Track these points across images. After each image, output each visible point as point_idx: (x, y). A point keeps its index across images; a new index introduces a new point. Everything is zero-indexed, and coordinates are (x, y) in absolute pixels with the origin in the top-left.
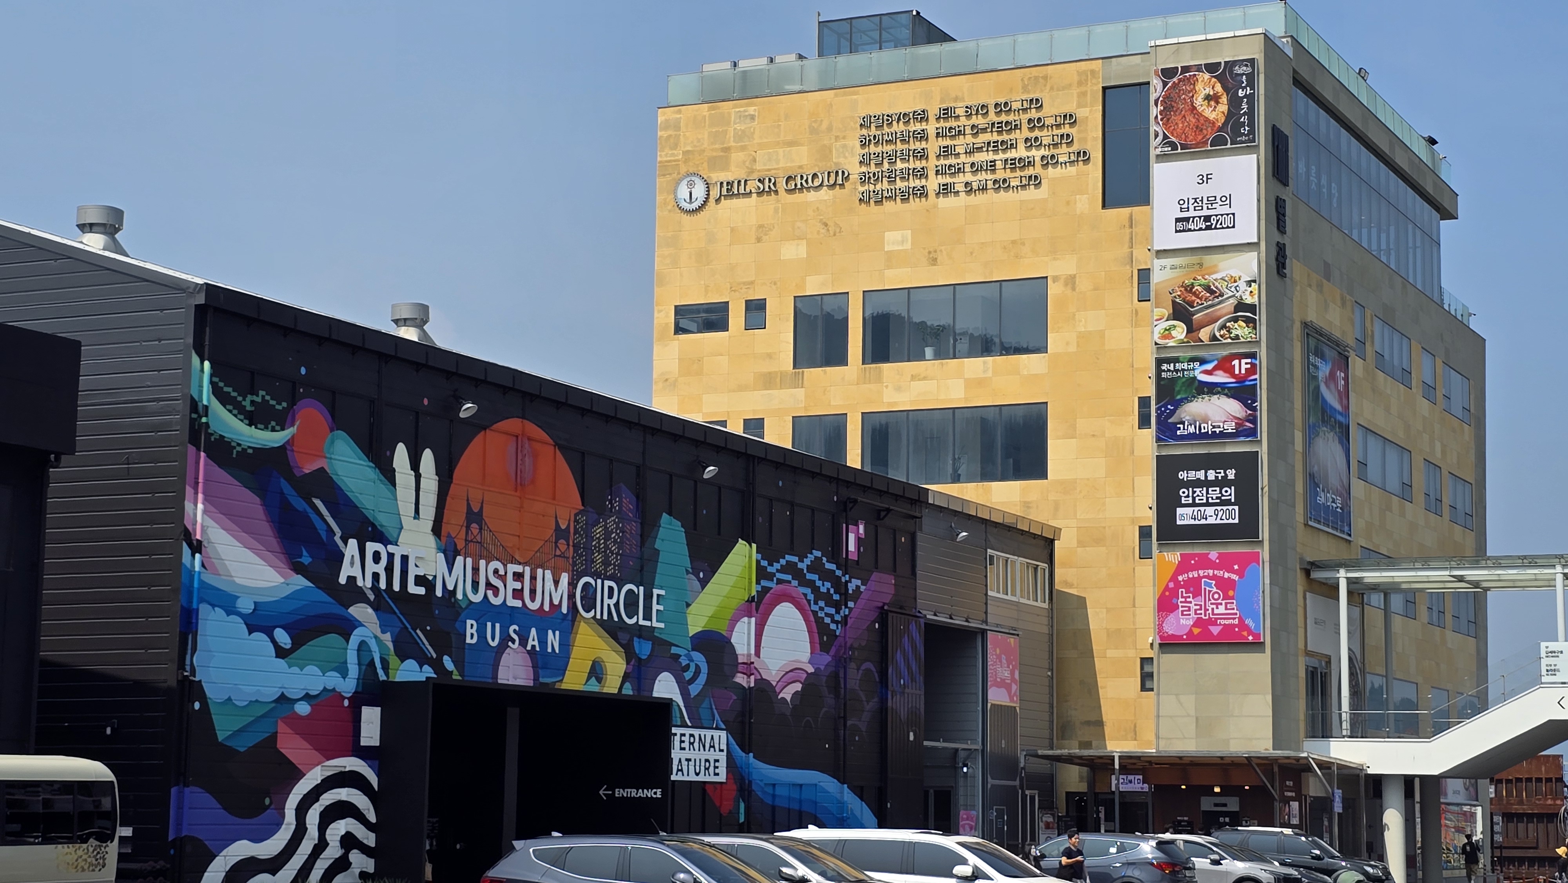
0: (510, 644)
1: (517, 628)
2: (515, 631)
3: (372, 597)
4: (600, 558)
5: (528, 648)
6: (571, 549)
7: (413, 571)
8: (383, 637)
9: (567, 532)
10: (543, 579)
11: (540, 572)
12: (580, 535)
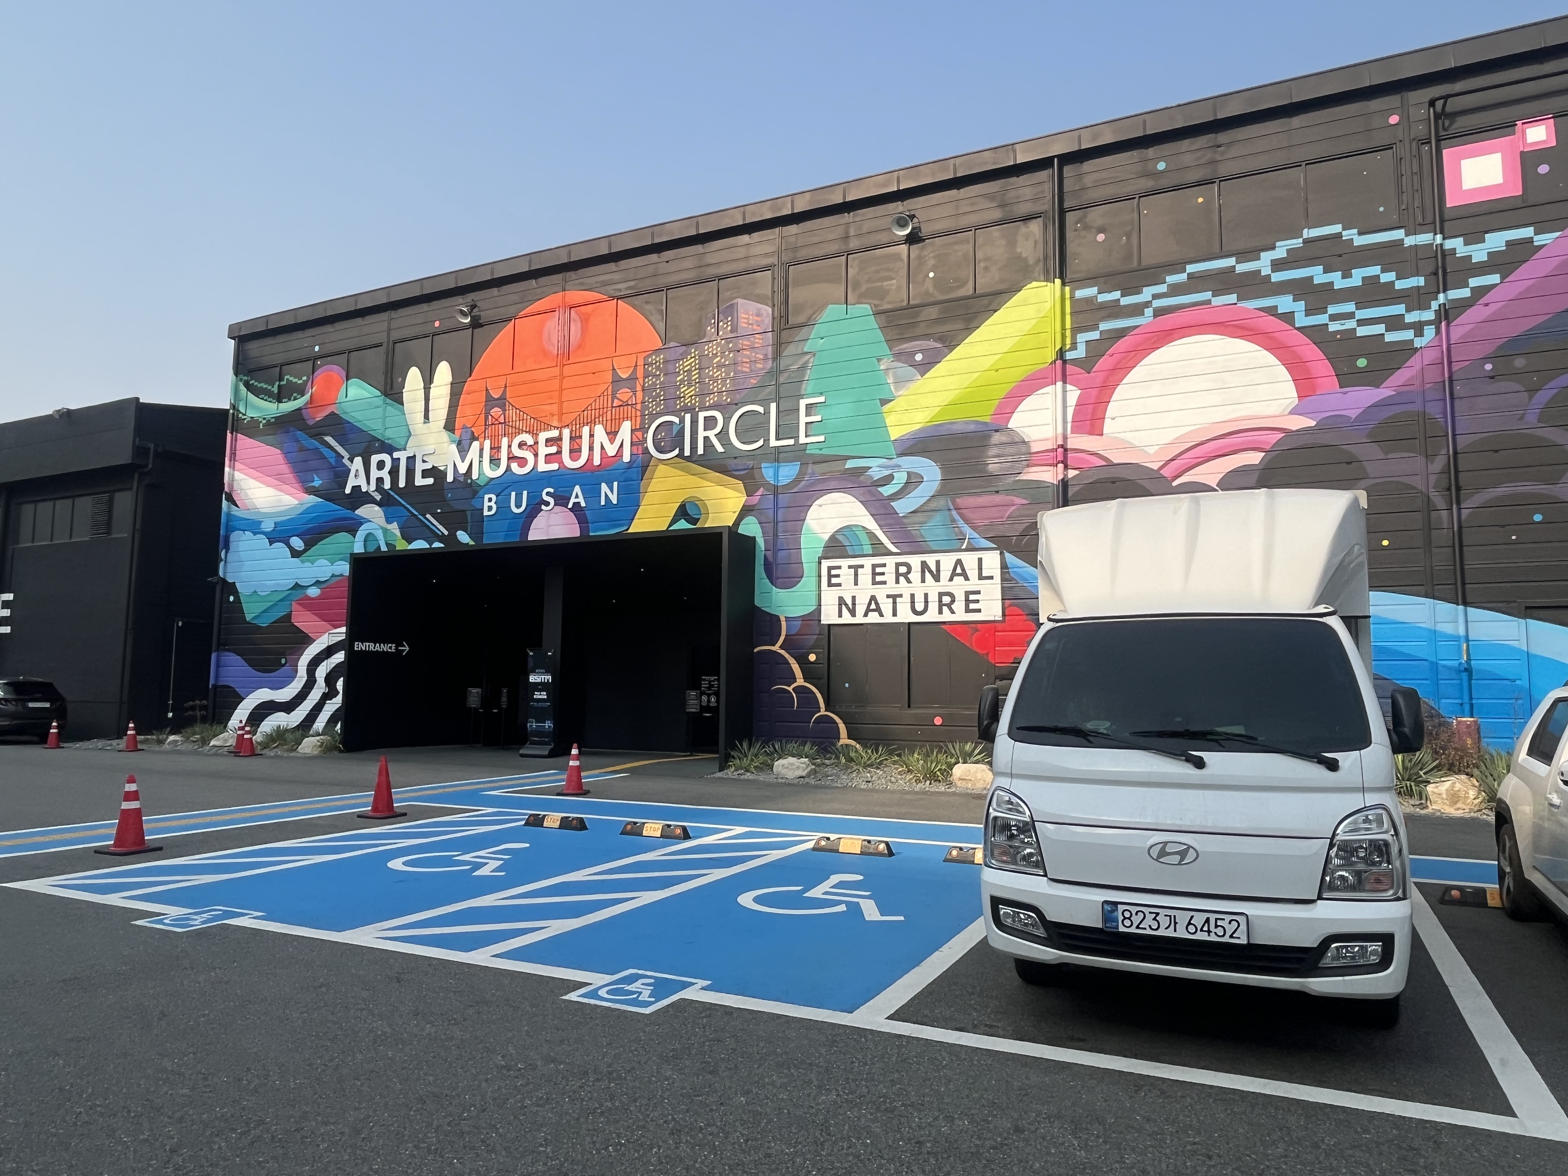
0: (543, 507)
1: (552, 490)
2: (548, 494)
3: (378, 497)
4: (691, 391)
5: (570, 506)
6: (640, 394)
7: (419, 467)
8: (389, 527)
9: (633, 378)
10: (592, 436)
11: (586, 430)
12: (655, 376)
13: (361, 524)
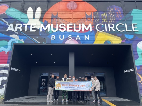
0: (69, 39)
1: (71, 36)
2: (70, 36)
3: (17, 33)
4: (106, 20)
5: (76, 39)
6: (93, 19)
7: (31, 27)
8: (20, 40)
9: (91, 16)
10: (81, 26)
11: (80, 25)
12: (96, 16)
13: (11, 39)
